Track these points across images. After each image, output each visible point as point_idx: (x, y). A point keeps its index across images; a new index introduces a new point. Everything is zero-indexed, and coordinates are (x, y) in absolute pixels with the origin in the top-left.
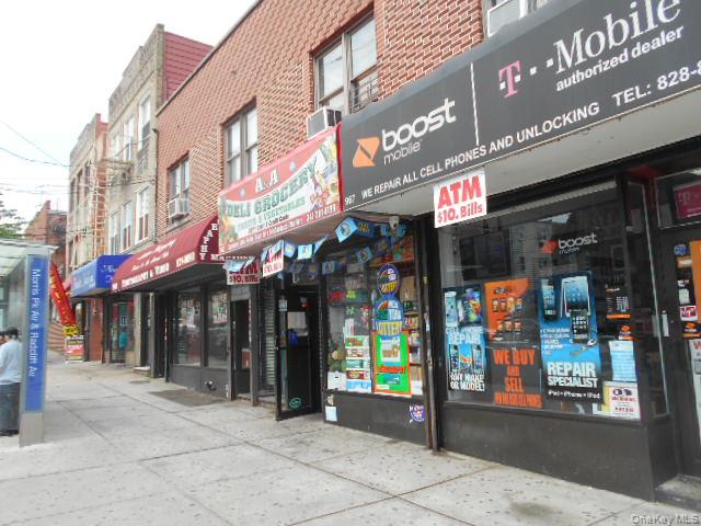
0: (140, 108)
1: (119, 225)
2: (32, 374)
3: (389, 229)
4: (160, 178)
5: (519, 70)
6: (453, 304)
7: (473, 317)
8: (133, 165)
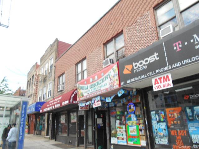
0: (50, 61)
1: (42, 93)
2: (20, 138)
3: (132, 93)
4: (55, 79)
5: (181, 43)
6: (155, 115)
7: (162, 120)
8: (47, 76)
